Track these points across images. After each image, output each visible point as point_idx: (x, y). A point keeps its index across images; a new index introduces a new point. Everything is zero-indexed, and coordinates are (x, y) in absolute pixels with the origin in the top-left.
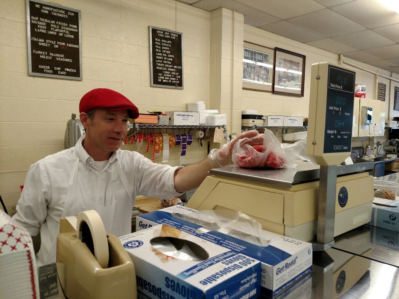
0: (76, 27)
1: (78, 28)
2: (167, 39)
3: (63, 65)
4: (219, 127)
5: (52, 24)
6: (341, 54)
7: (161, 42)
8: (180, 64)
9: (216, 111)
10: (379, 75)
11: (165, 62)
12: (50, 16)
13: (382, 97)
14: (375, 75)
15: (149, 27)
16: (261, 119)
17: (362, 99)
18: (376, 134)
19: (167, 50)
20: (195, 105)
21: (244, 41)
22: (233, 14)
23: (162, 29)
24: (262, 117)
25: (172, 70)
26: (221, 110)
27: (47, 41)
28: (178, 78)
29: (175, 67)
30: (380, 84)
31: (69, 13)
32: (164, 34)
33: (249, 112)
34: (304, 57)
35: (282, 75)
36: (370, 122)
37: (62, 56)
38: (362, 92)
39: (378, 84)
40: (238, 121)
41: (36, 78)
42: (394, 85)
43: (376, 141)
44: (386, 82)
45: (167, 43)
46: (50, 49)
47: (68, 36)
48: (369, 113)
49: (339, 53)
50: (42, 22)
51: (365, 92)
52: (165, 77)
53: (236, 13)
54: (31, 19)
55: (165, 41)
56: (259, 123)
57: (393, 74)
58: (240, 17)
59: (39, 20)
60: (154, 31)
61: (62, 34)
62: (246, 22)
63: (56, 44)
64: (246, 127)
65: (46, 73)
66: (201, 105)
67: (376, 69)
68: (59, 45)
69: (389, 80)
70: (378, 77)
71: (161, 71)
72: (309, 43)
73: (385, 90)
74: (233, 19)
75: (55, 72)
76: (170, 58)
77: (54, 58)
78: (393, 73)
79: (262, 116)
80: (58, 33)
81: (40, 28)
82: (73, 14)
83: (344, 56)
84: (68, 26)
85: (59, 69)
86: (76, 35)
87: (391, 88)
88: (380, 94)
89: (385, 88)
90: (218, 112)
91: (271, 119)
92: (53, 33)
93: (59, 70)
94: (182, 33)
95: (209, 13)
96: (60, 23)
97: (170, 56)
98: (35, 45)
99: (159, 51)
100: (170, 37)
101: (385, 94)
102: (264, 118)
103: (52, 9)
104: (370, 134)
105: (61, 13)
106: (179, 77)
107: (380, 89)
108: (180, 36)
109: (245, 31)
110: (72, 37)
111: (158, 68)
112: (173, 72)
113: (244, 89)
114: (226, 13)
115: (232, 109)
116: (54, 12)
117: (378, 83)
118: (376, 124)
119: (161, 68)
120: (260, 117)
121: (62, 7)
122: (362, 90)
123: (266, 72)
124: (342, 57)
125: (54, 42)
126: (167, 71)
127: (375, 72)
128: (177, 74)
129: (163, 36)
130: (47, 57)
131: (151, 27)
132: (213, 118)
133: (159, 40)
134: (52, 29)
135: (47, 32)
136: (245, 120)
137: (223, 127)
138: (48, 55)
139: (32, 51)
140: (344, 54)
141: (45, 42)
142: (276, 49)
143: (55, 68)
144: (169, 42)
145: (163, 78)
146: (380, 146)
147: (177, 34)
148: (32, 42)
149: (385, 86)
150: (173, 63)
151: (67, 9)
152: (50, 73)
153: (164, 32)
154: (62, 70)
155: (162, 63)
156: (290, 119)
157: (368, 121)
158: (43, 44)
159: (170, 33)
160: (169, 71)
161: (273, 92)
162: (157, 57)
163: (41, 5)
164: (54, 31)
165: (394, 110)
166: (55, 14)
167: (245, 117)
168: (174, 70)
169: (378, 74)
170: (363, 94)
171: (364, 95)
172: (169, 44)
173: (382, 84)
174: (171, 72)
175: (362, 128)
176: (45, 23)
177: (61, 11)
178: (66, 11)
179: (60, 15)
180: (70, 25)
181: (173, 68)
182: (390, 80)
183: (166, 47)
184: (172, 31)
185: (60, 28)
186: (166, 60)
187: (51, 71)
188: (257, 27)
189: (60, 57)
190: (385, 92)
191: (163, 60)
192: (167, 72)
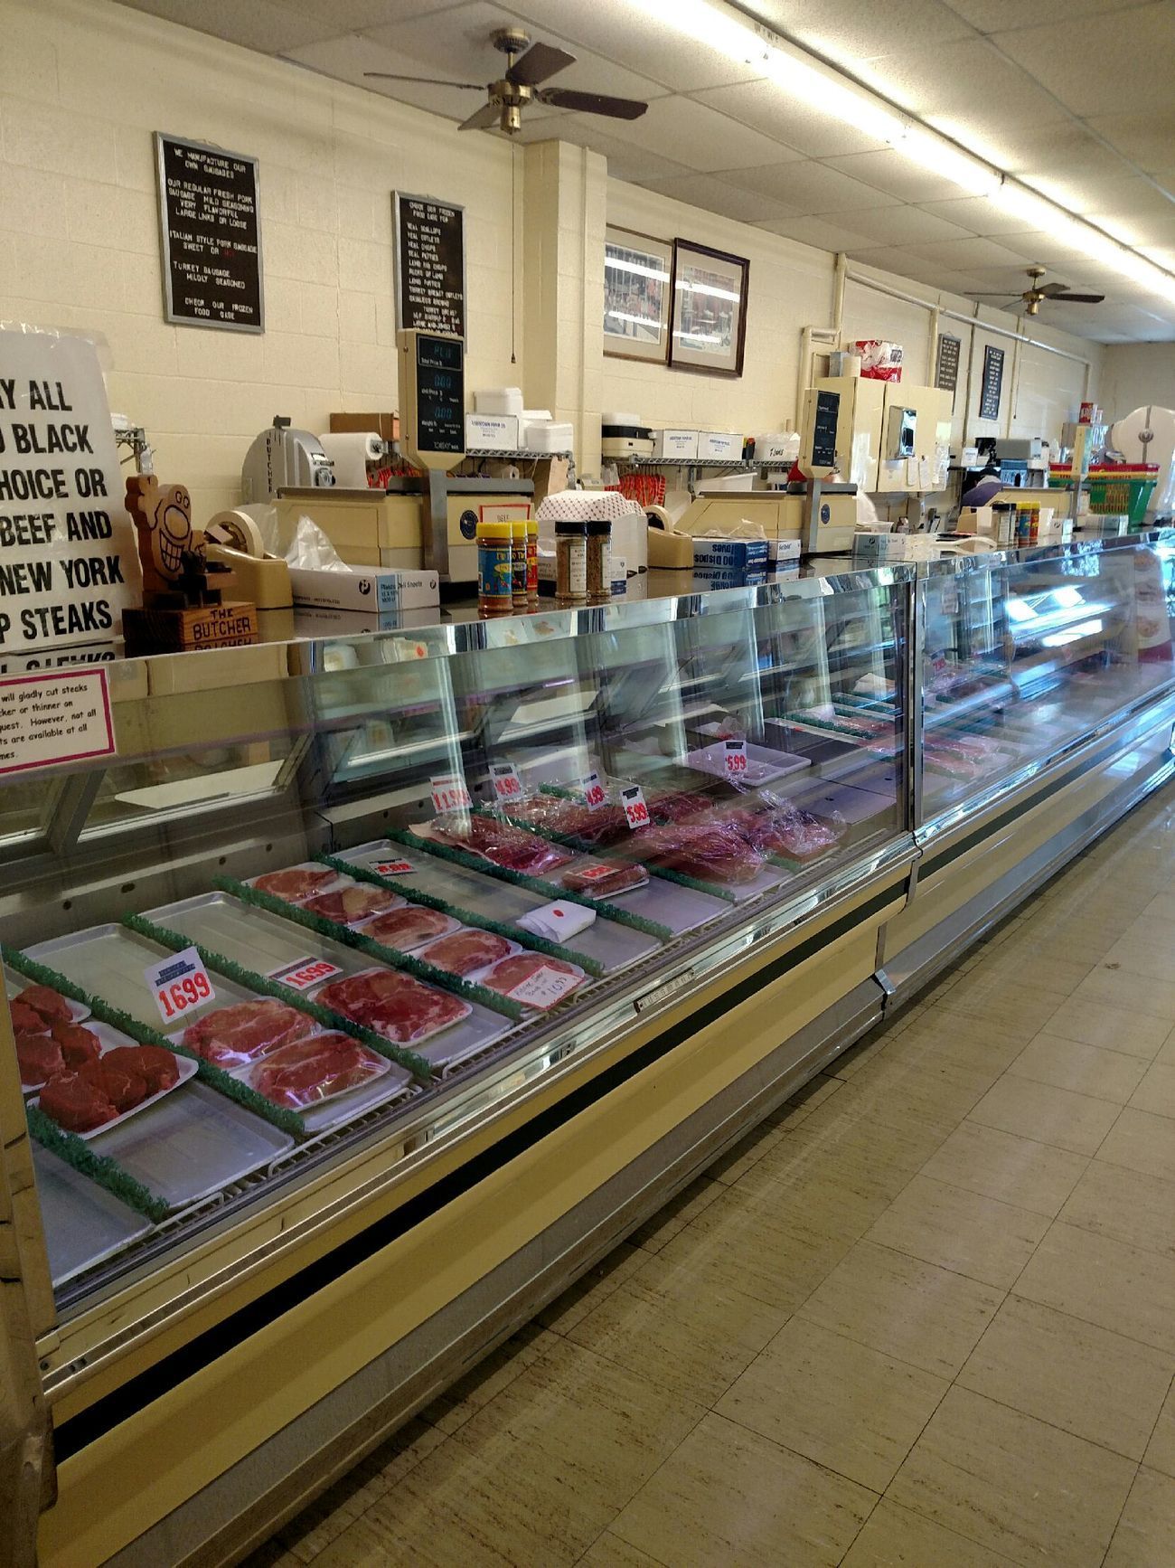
0: (249, 199)
1: (254, 204)
2: (431, 224)
3: (230, 296)
4: (559, 456)
5: (206, 195)
6: (841, 252)
7: (419, 233)
8: (459, 288)
9: (546, 415)
10: (941, 313)
11: (429, 283)
12: (200, 177)
13: (947, 377)
14: (932, 311)
15: (392, 194)
16: (647, 438)
17: (891, 385)
18: (926, 487)
19: (431, 252)
20: (501, 397)
21: (608, 225)
22: (584, 155)
23: (419, 196)
24: (649, 434)
25: (443, 303)
26: (557, 412)
27: (199, 238)
28: (456, 325)
29: (449, 295)
30: (943, 339)
31: (237, 167)
32: (425, 210)
33: (621, 419)
34: (745, 263)
35: (690, 315)
36: (911, 450)
37: (227, 274)
38: (893, 365)
39: (939, 338)
40: (594, 444)
41: (179, 329)
42: (982, 339)
43: (925, 506)
44: (961, 333)
45: (430, 235)
46: (202, 259)
47: (237, 224)
48: (910, 423)
49: (836, 250)
50: (186, 191)
51: (898, 365)
52: (427, 321)
53: (590, 153)
54: (168, 186)
55: (427, 230)
56: (641, 448)
57: (983, 309)
58: (598, 163)
59: (182, 188)
60: (405, 203)
61: (223, 221)
62: (612, 171)
63: (215, 246)
64: (614, 458)
65: (198, 316)
66: (515, 397)
67: (932, 292)
68: (219, 247)
69: (970, 327)
70: (938, 316)
71: (419, 308)
72: (759, 224)
73: (957, 357)
74: (583, 169)
75: (215, 315)
76: (439, 272)
77: (212, 278)
78: (981, 305)
79: (650, 430)
80: (217, 216)
81: (184, 208)
82: (243, 169)
83: (848, 257)
84: (235, 200)
85: (222, 305)
86: (251, 219)
87: (975, 349)
88: (943, 369)
89: (958, 352)
90: (551, 418)
91: (672, 438)
92: (207, 217)
93: (221, 310)
94: (463, 208)
95: (522, 148)
96: (220, 193)
97: (438, 267)
98: (178, 250)
99: (416, 255)
100: (438, 218)
101: (956, 369)
102: (654, 435)
103: (204, 157)
104: (907, 485)
105: (222, 168)
106: (457, 321)
107: (943, 354)
108: (458, 215)
109: (610, 197)
110: (244, 225)
111: (412, 298)
112: (445, 307)
113: (606, 354)
114: (568, 152)
115: (580, 409)
116: (209, 165)
117: (940, 335)
118: (926, 458)
119: (418, 300)
120: (643, 433)
121: (224, 151)
122: (894, 359)
123: (654, 308)
124: (844, 261)
125: (212, 240)
126: (432, 305)
127: (929, 302)
128: (452, 313)
129: (423, 216)
130: (200, 279)
131: (399, 193)
132: (543, 434)
133: (415, 228)
134: (206, 207)
135: (197, 215)
136: (611, 440)
137: (567, 457)
138: (201, 272)
139: (172, 265)
140: (849, 253)
141: (194, 241)
142: (678, 243)
143: (215, 305)
144: (436, 231)
145: (423, 324)
146: (936, 522)
147: (452, 210)
148: (172, 240)
149: (958, 344)
150: (445, 286)
151: (233, 157)
152: (205, 317)
153: (425, 205)
154: (228, 309)
155: (423, 286)
156: (712, 441)
157: (904, 449)
158: (191, 246)
159: (437, 207)
160: (437, 306)
161: (670, 363)
162: (411, 271)
163: (186, 150)
164: (211, 214)
165: (980, 415)
166: (210, 170)
167: (610, 431)
168: (447, 304)
169: (938, 308)
170: (894, 371)
171: (897, 371)
172: (437, 235)
173: (949, 340)
174: (441, 308)
175: (888, 467)
176: (193, 194)
177: (221, 163)
178: (231, 161)
179: (219, 173)
180: (239, 197)
181: (444, 298)
182: (973, 325)
183: (430, 244)
184: (443, 202)
185: (220, 206)
186: (431, 278)
187: (207, 312)
188: (633, 183)
189: (223, 277)
190: (957, 362)
191: (423, 278)
192: (432, 310)
